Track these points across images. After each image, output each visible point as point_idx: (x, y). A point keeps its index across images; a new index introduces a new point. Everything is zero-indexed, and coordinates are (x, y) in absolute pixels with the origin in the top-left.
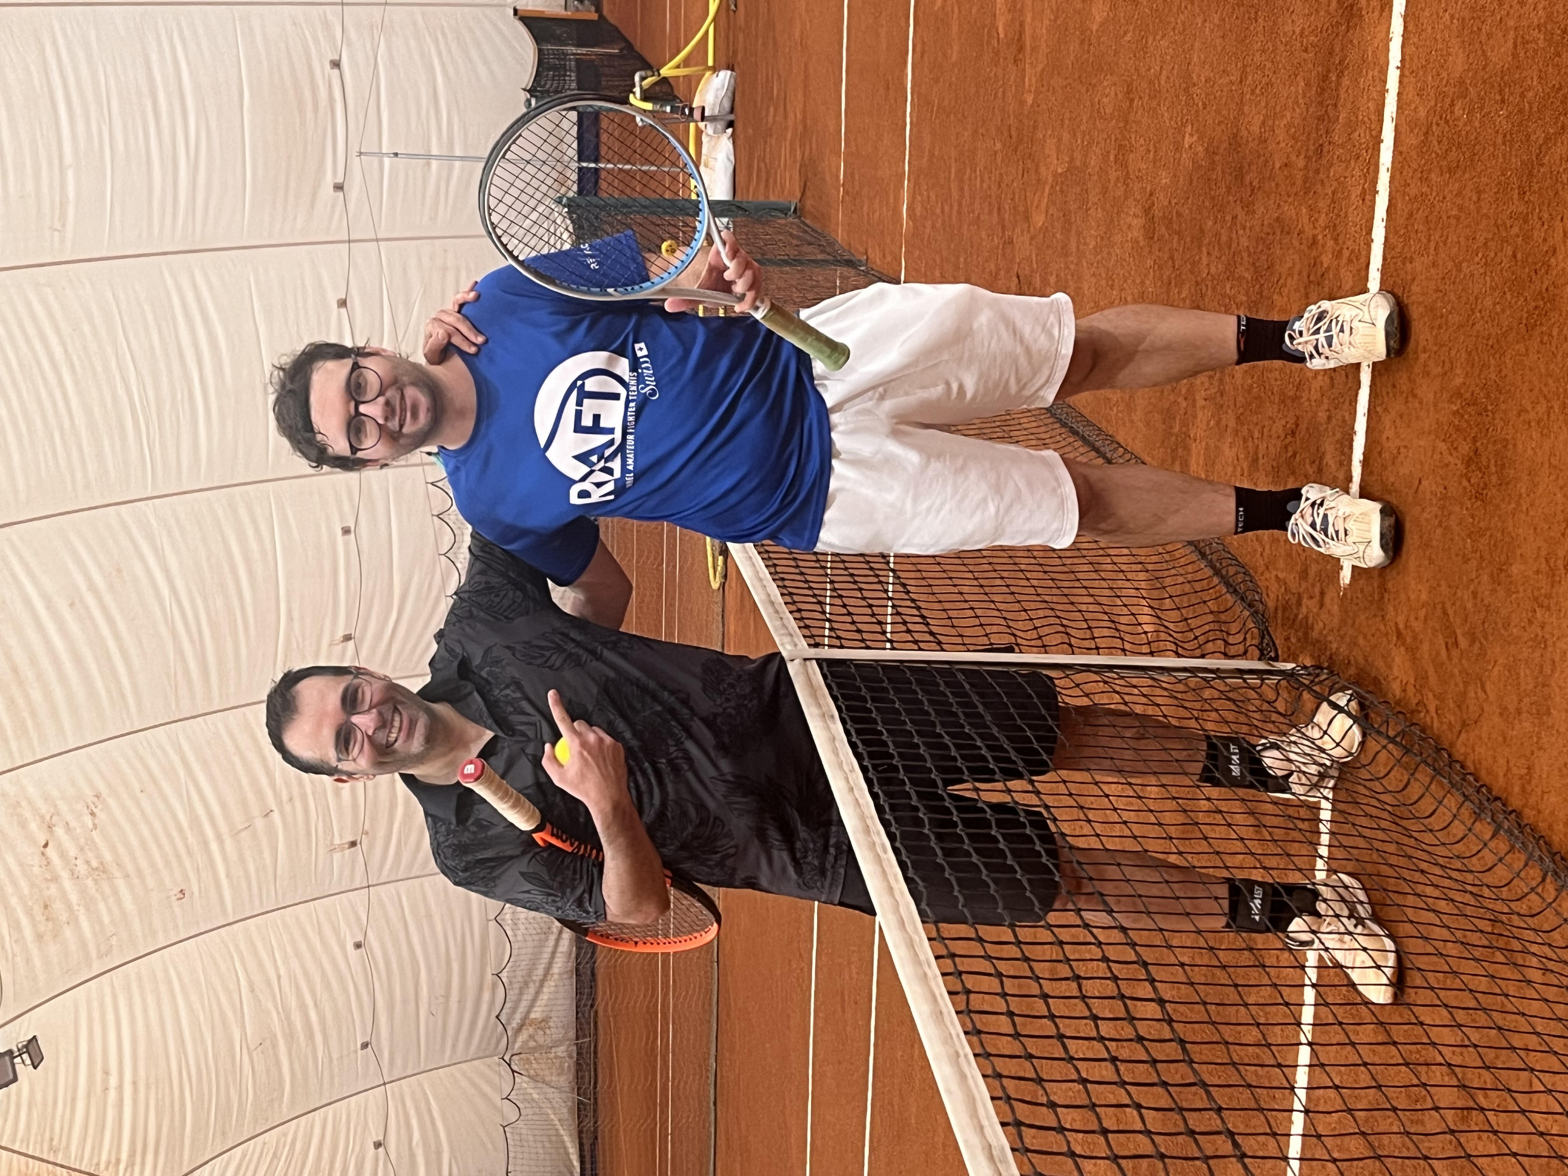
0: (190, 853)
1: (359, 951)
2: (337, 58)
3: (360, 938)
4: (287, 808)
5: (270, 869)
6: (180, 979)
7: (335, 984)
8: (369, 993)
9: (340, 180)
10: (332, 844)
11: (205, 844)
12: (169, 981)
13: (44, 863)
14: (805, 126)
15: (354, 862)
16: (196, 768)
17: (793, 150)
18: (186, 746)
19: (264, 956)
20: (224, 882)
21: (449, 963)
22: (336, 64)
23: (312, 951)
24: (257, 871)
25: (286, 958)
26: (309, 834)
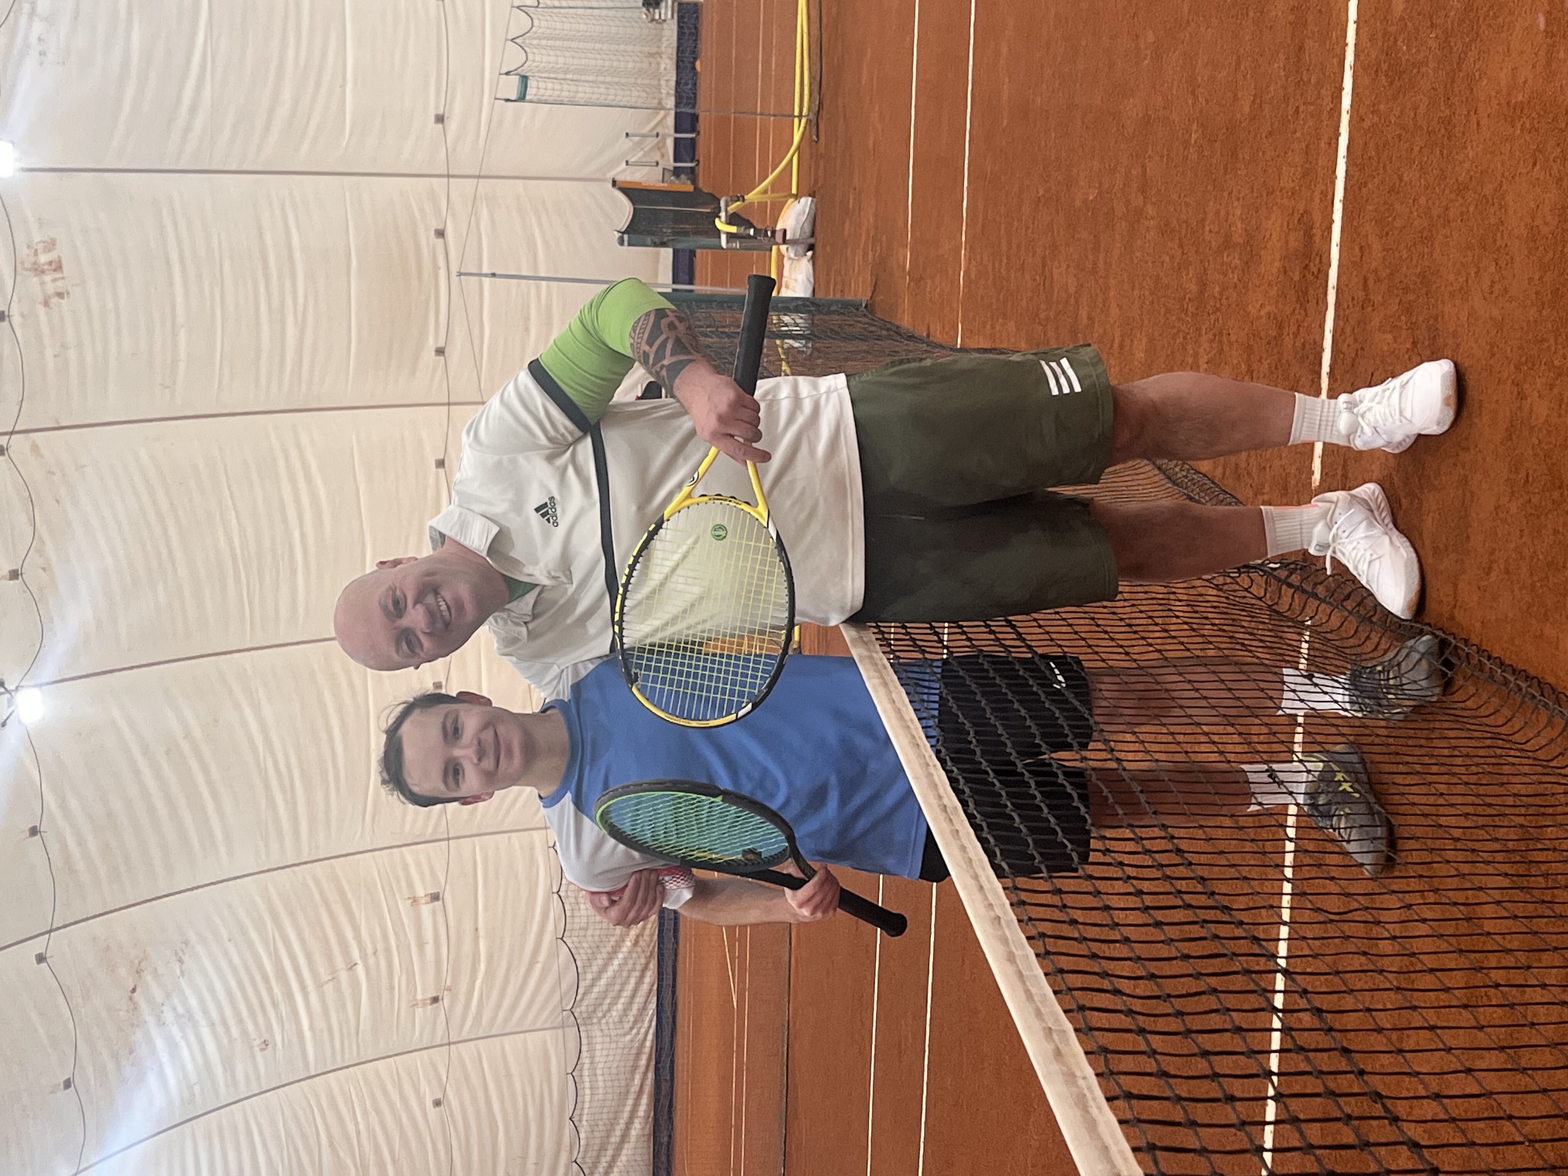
0: (275, 1005)
1: (438, 1109)
2: (441, 227)
3: (439, 1096)
4: (372, 960)
5: (353, 1022)
6: (261, 1132)
7: (413, 1143)
8: (447, 1153)
9: (441, 344)
10: (415, 999)
11: (290, 996)
12: (249, 1132)
13: (132, 1007)
14: (877, 228)
15: (436, 1017)
17: (865, 255)
19: (343, 1109)
20: (307, 1034)
21: (527, 1124)
22: (440, 234)
23: (392, 1106)
24: (340, 1024)
25: (365, 1114)
26: (392, 989)
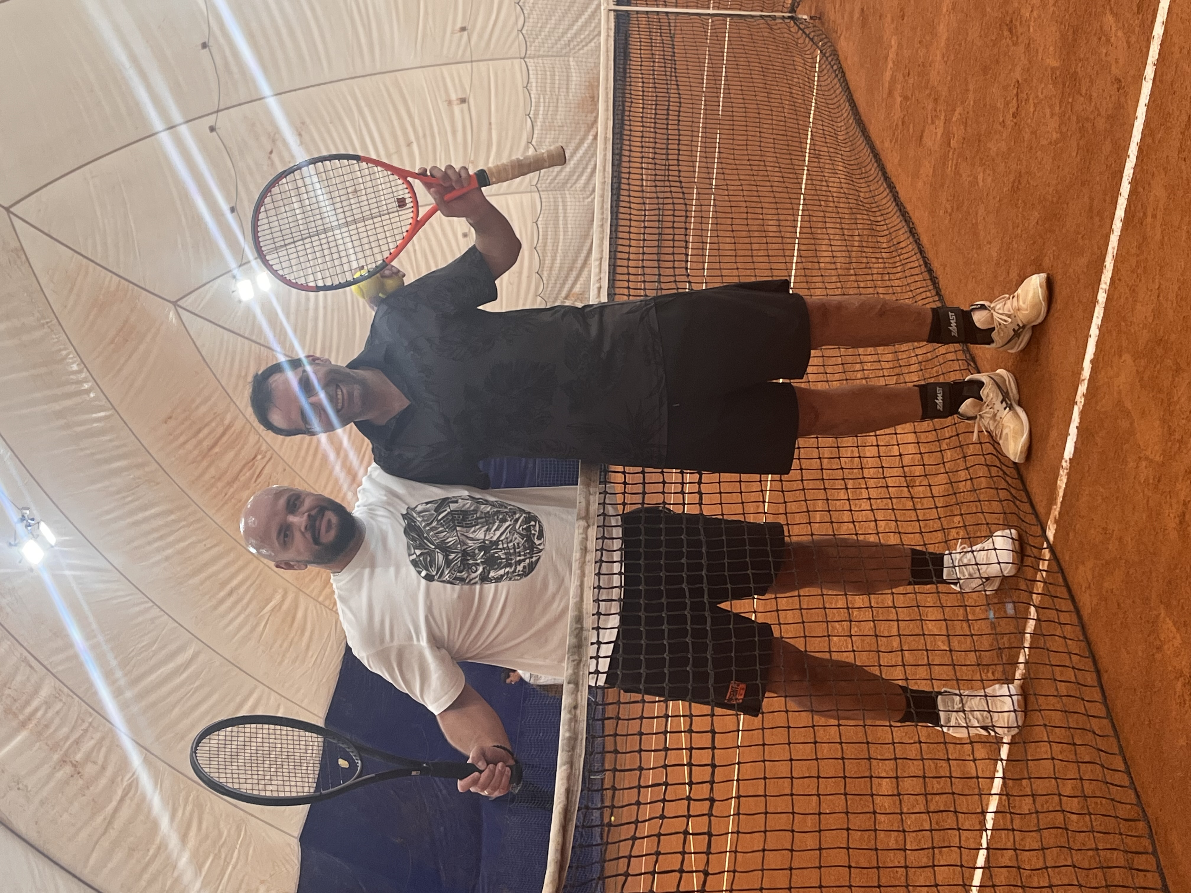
16: (366, 110)
18: (359, 95)
